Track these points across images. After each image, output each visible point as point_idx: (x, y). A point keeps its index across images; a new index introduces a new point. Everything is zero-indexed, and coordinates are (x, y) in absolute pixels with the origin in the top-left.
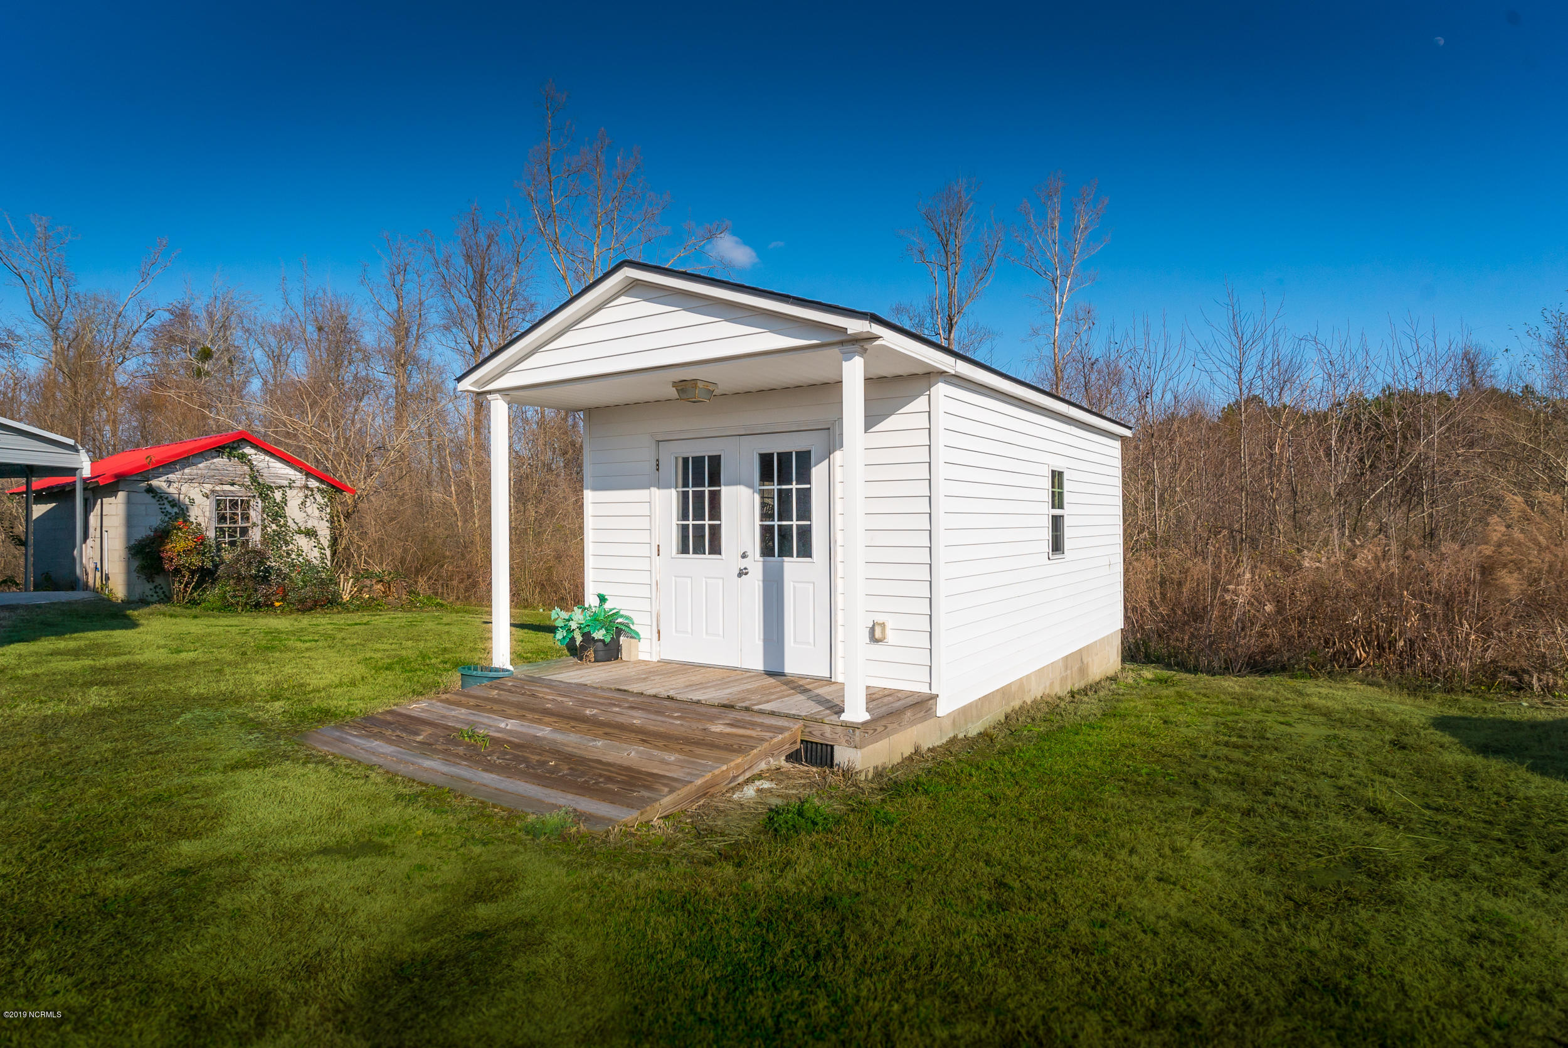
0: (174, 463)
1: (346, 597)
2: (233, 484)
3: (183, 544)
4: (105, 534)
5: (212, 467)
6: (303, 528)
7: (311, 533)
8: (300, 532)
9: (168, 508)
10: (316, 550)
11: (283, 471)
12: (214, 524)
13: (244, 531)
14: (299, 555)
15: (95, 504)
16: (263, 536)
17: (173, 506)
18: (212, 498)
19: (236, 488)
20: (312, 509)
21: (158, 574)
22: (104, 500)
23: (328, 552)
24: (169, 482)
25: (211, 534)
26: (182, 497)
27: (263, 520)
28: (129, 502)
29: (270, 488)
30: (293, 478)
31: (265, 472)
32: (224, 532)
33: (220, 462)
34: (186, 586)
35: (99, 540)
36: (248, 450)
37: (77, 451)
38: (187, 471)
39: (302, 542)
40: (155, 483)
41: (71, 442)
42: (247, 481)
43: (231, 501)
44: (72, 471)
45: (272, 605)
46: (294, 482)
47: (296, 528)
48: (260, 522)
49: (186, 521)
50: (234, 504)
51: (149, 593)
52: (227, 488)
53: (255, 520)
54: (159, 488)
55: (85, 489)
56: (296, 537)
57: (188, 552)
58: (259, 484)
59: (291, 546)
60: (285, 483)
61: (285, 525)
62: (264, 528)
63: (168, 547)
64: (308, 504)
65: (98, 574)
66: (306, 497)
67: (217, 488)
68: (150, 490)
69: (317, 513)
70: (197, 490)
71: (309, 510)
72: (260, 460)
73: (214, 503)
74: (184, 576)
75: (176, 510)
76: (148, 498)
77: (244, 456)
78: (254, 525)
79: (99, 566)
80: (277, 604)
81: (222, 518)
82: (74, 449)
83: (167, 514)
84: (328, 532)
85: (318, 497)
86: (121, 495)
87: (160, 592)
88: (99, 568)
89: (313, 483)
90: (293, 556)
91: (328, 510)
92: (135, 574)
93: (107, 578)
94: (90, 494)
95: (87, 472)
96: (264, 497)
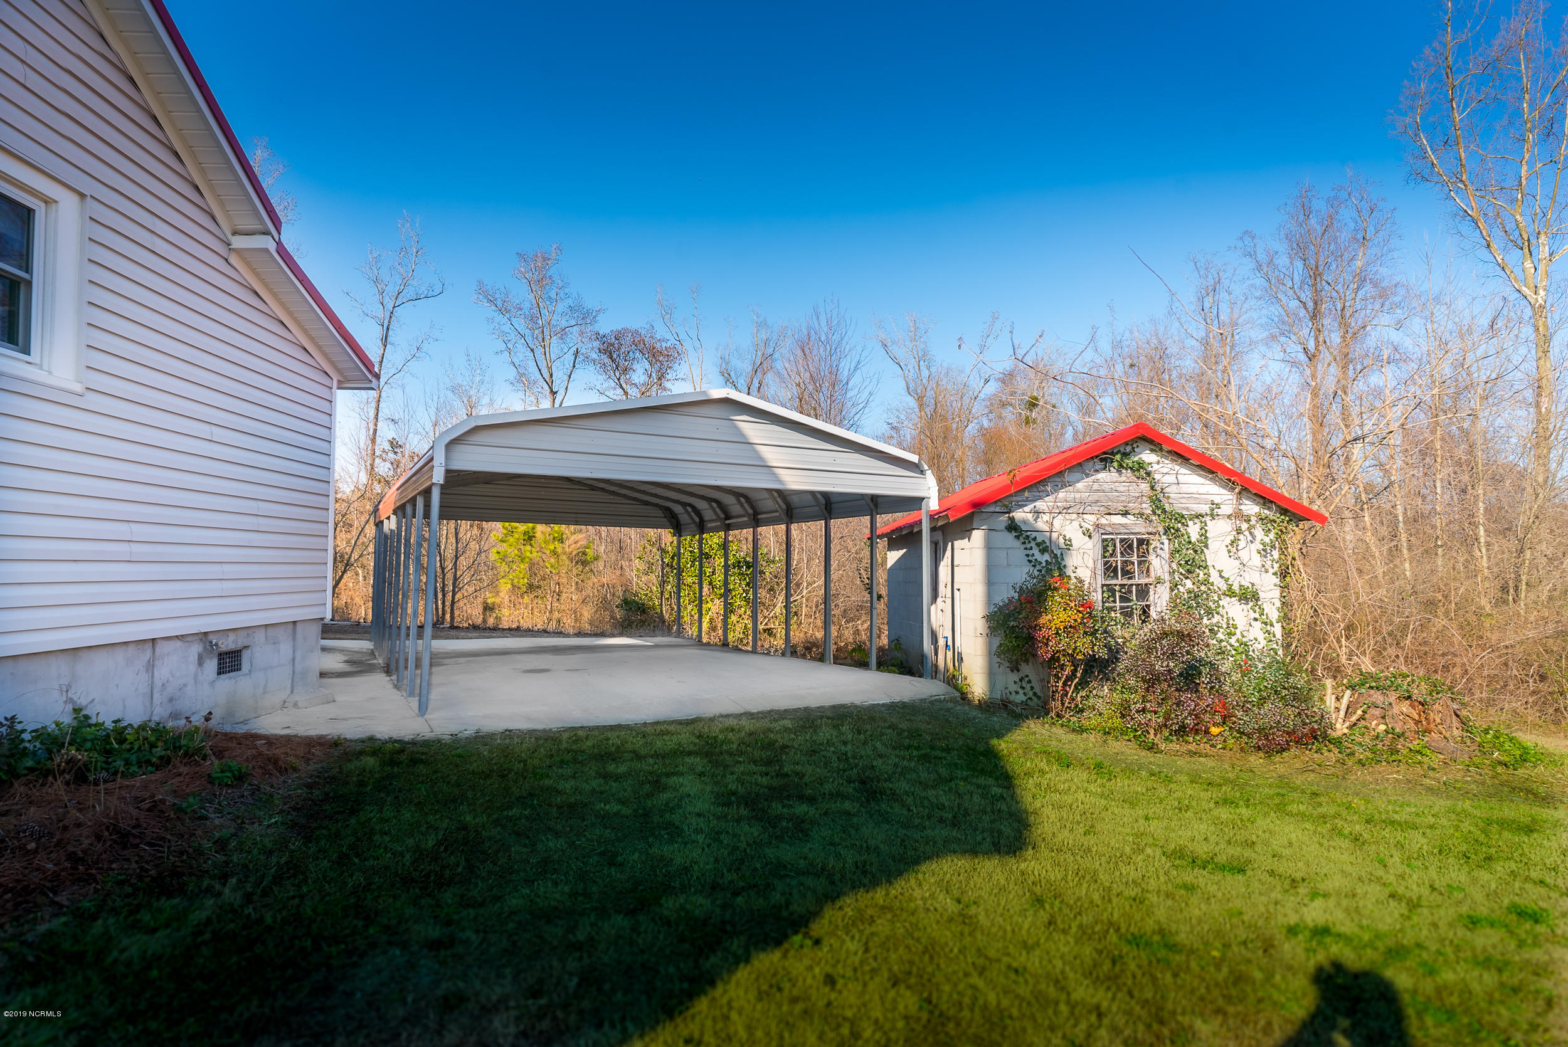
0: (1043, 482)
1: (1341, 728)
2: (1125, 514)
3: (1063, 616)
4: (956, 593)
5: (1096, 486)
6: (1236, 588)
7: (1248, 596)
8: (1230, 593)
9: (1038, 555)
10: (1258, 625)
11: (1203, 490)
12: (1100, 580)
13: (1143, 592)
14: (1230, 634)
15: (945, 550)
16: (1173, 600)
17: (1043, 551)
18: (1096, 537)
19: (1129, 520)
20: (1250, 553)
21: (1027, 661)
22: (956, 543)
23: (1278, 630)
24: (1037, 513)
25: (1097, 597)
26: (1054, 535)
27: (1172, 573)
28: (989, 547)
29: (1180, 518)
30: (1217, 500)
31: (1172, 490)
32: (1113, 592)
33: (1107, 477)
34: (1065, 684)
35: (949, 601)
36: (1148, 456)
37: (922, 472)
38: (1061, 495)
39: (1236, 611)
40: (1019, 515)
41: (914, 458)
42: (1147, 509)
43: (1122, 540)
44: (915, 502)
45: (1207, 732)
46: (1218, 506)
47: (1224, 587)
48: (1167, 577)
49: (1062, 575)
50: (1127, 546)
51: (1013, 688)
52: (1118, 519)
53: (1159, 573)
54: (1025, 522)
55: (933, 529)
56: (1225, 601)
57: (1070, 629)
58: (1164, 511)
59: (1216, 619)
60: (1205, 509)
61: (1206, 582)
62: (1174, 586)
63: (1041, 621)
64: (1242, 544)
65: (950, 654)
66: (1239, 531)
67: (1103, 521)
68: (1013, 527)
69: (1257, 560)
70: (1076, 524)
71: (1243, 554)
72: (1163, 469)
73: (1099, 546)
74: (1062, 667)
75: (1047, 557)
76: (1010, 537)
77: (1141, 465)
78: (1159, 581)
79: (950, 643)
80: (1214, 730)
81: (1110, 570)
82: (916, 468)
83: (1034, 563)
84: (1277, 593)
85: (1259, 533)
86: (978, 536)
87: (1028, 687)
88: (951, 646)
89: (1251, 508)
90: (1220, 636)
91: (1276, 554)
92: (996, 659)
93: (961, 660)
94: (939, 536)
95: (934, 505)
96: (1172, 532)
